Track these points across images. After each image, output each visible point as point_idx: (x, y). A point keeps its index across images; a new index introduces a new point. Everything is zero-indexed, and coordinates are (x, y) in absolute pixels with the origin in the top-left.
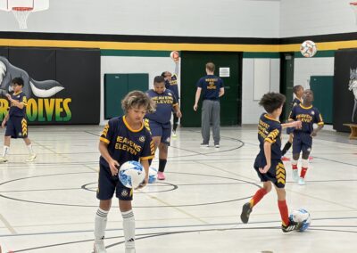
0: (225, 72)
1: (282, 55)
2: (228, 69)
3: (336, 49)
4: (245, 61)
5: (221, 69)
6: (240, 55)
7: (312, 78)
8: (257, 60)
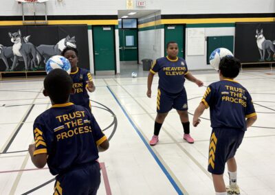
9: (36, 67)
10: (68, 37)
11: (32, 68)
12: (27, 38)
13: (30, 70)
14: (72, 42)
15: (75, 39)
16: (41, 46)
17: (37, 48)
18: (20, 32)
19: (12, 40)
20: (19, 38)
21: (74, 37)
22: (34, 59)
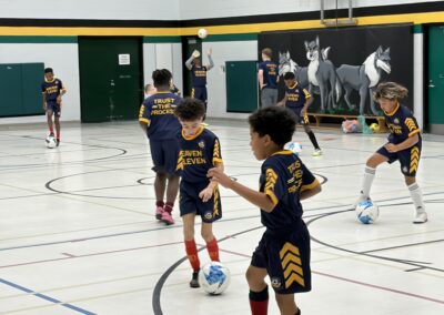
0: (124, 59)
1: (184, 40)
2: (128, 56)
3: (259, 31)
4: (146, 46)
5: (120, 56)
6: (140, 40)
7: (228, 63)
8: (159, 46)
9: (334, 106)
10: (380, 49)
11: (329, 108)
12: (325, 52)
13: (327, 112)
14: (384, 61)
15: (390, 54)
16: (343, 66)
17: (338, 70)
18: (318, 41)
19: (308, 54)
20: (316, 52)
21: (388, 51)
22: (332, 92)
